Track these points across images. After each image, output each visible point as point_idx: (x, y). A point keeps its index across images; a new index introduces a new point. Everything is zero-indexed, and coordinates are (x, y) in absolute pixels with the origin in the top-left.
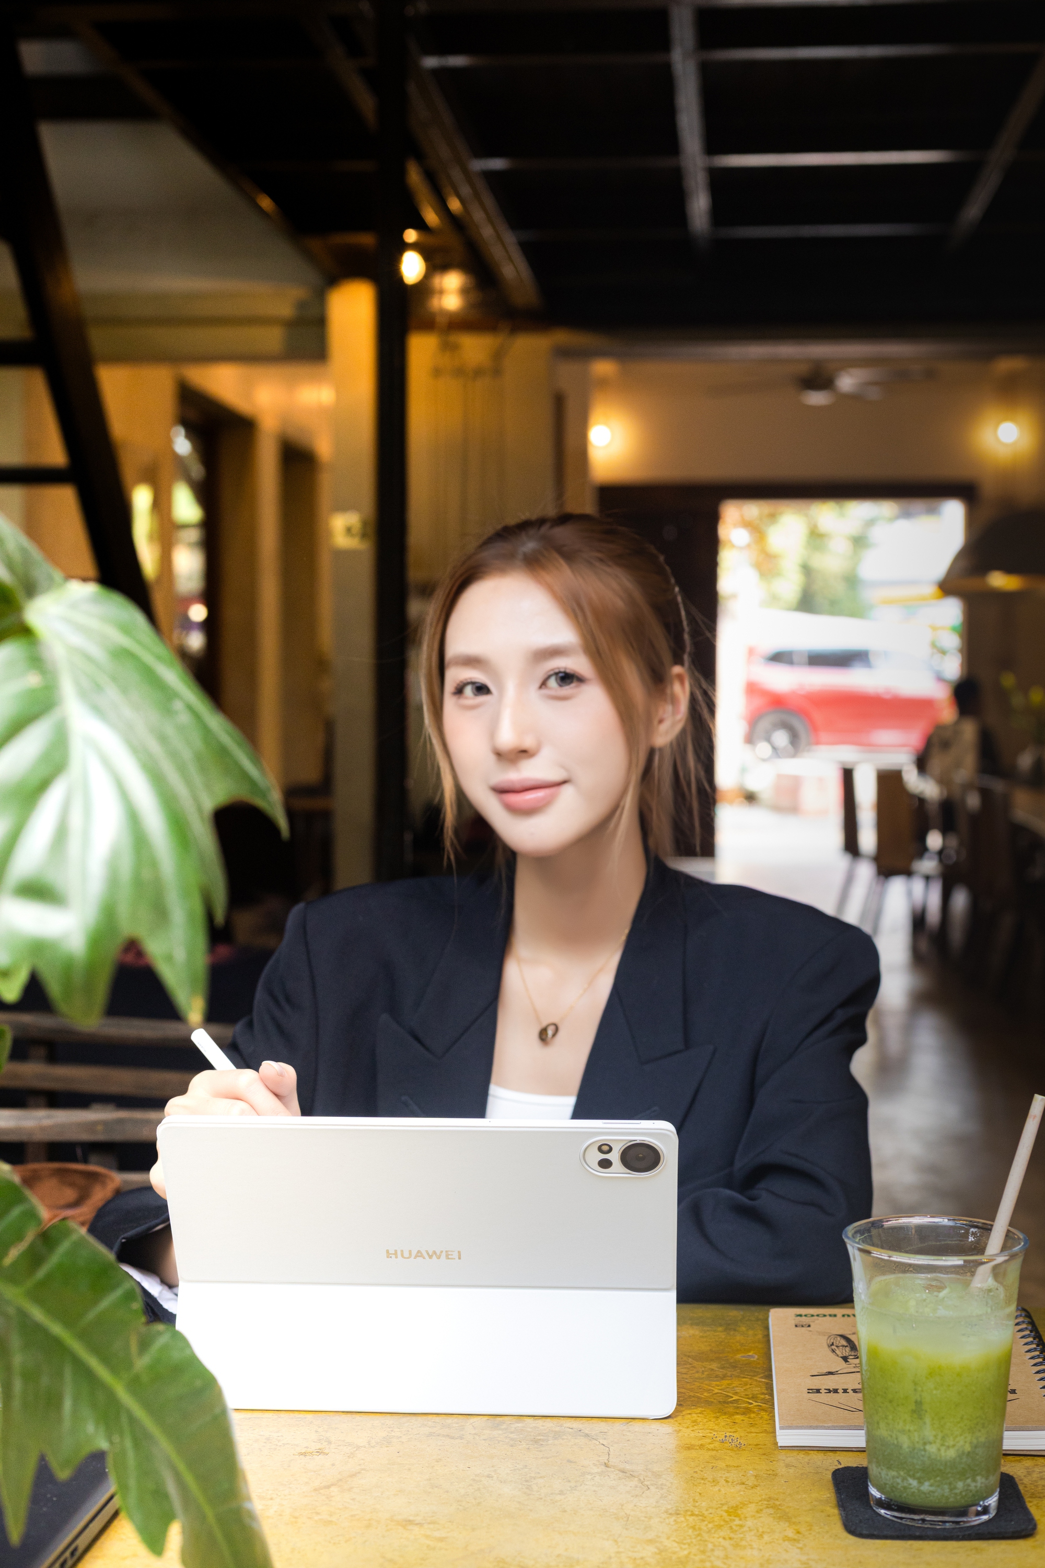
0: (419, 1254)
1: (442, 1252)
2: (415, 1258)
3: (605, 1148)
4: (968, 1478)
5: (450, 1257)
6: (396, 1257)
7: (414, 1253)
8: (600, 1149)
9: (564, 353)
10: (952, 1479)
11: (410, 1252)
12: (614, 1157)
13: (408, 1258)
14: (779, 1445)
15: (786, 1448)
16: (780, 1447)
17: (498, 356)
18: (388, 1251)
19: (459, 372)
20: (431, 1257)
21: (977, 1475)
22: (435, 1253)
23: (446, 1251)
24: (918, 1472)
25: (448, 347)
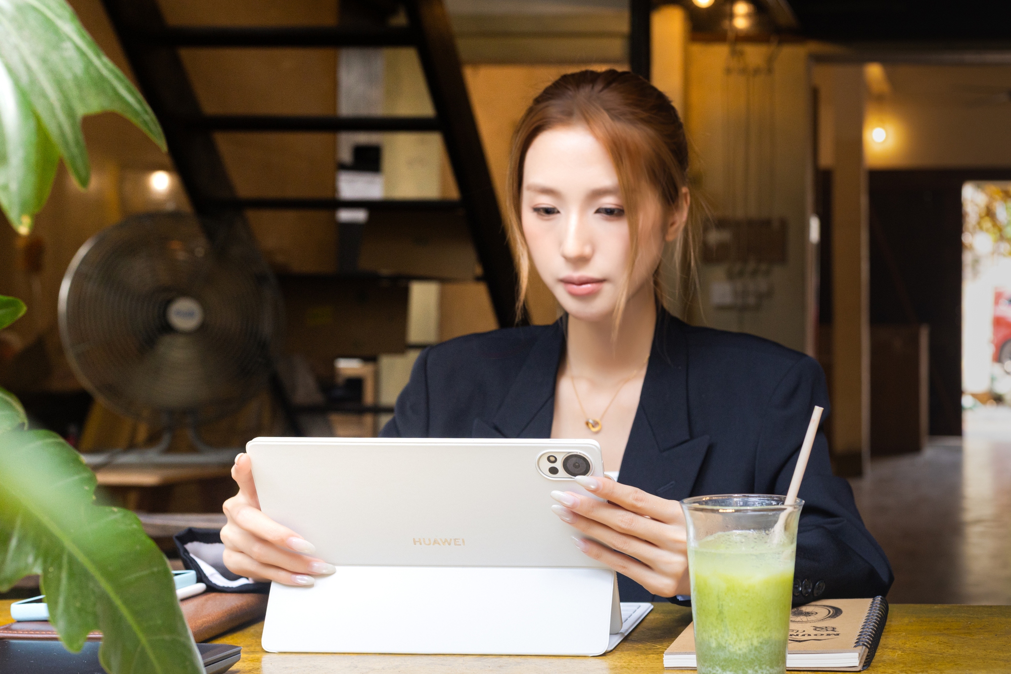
0: (435, 542)
1: (451, 539)
2: (433, 544)
3: (552, 459)
4: (756, 666)
5: (457, 543)
6: (421, 544)
7: (432, 541)
8: (548, 459)
9: (818, 59)
10: (744, 666)
11: (429, 540)
12: (559, 465)
13: (429, 545)
14: (665, 666)
15: (670, 669)
16: (666, 668)
17: (770, 60)
18: (414, 539)
19: (744, 71)
20: (444, 543)
21: (763, 664)
22: (446, 540)
23: (455, 540)
24: (721, 662)
25: (734, 53)
